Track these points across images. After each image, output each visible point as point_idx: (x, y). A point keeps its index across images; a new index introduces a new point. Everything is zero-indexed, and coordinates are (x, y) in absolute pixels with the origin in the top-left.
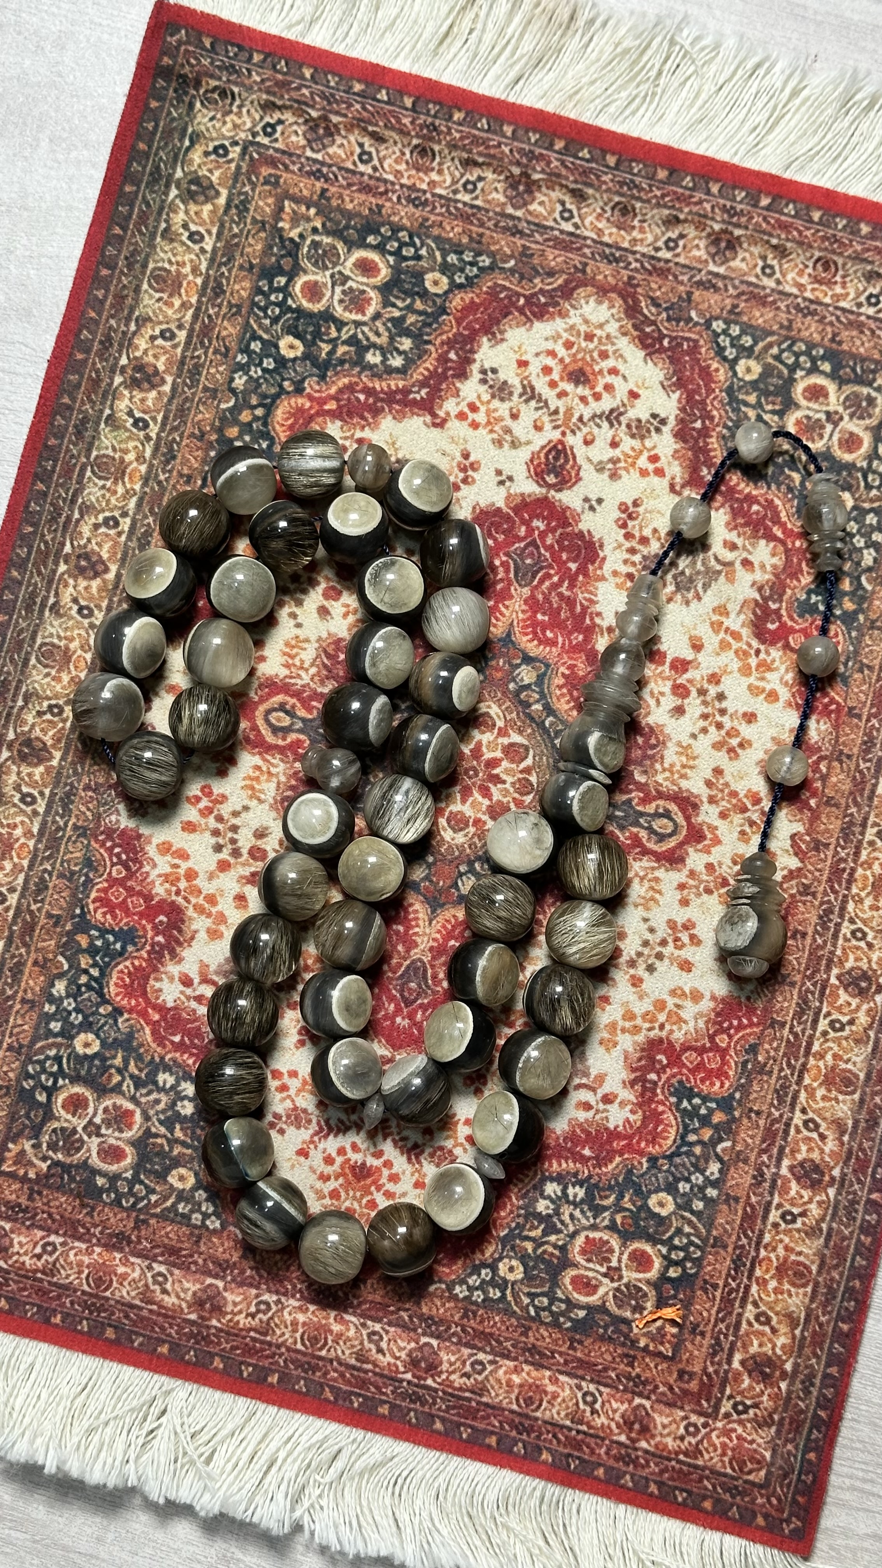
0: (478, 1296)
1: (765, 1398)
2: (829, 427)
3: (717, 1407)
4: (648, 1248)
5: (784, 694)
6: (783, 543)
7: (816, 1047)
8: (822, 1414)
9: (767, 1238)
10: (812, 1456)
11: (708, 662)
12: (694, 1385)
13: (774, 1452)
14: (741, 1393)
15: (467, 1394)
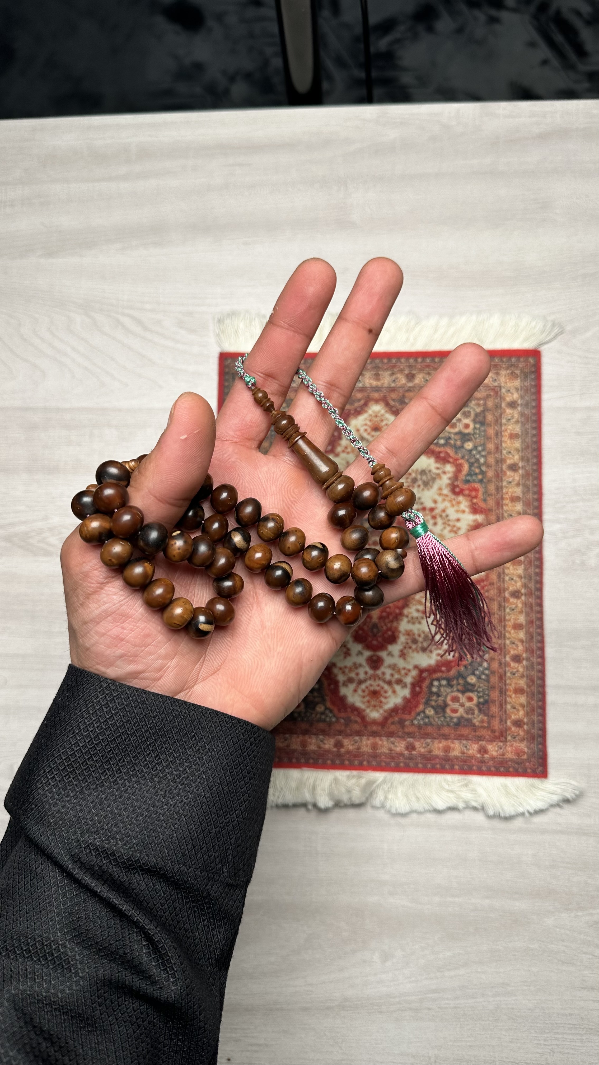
0: (422, 722)
1: (520, 732)
2: (458, 424)
3: (506, 738)
4: (471, 694)
5: (467, 510)
6: (453, 463)
7: (507, 617)
8: (540, 732)
9: (508, 682)
10: (540, 746)
11: (440, 506)
12: (497, 734)
13: (528, 748)
14: (512, 732)
15: (427, 753)
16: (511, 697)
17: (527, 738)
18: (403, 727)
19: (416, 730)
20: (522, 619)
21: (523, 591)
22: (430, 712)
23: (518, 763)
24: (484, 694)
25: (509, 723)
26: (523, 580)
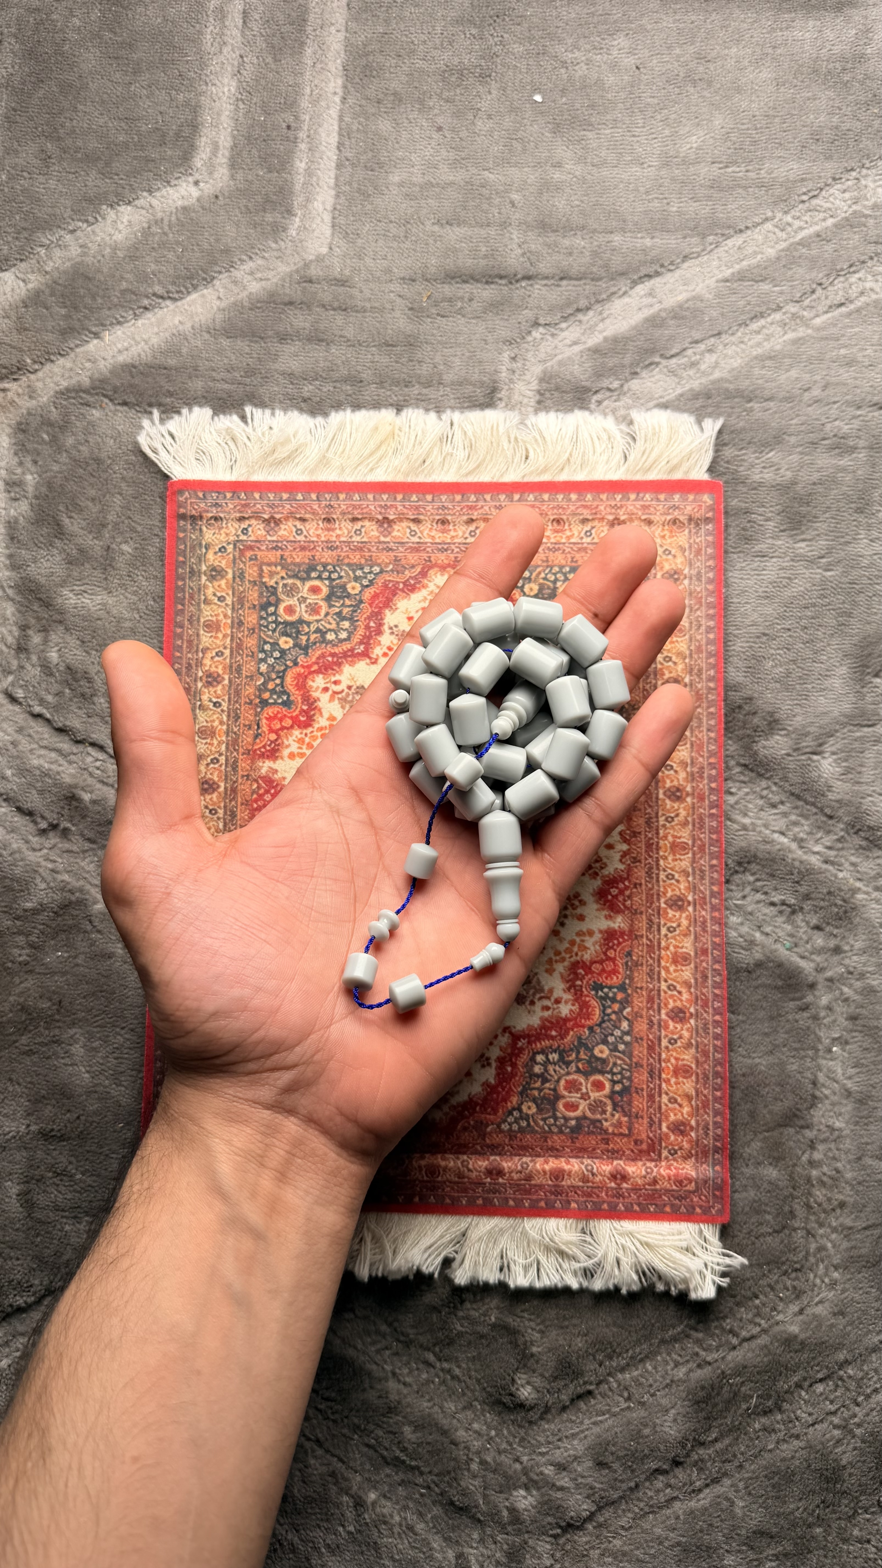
16: (668, 1081)
17: (697, 1155)
18: (483, 1136)
19: (507, 1141)
20: (688, 946)
21: (690, 898)
22: (530, 1109)
23: (680, 1198)
24: (623, 1077)
25: (664, 1129)
26: (690, 879)
